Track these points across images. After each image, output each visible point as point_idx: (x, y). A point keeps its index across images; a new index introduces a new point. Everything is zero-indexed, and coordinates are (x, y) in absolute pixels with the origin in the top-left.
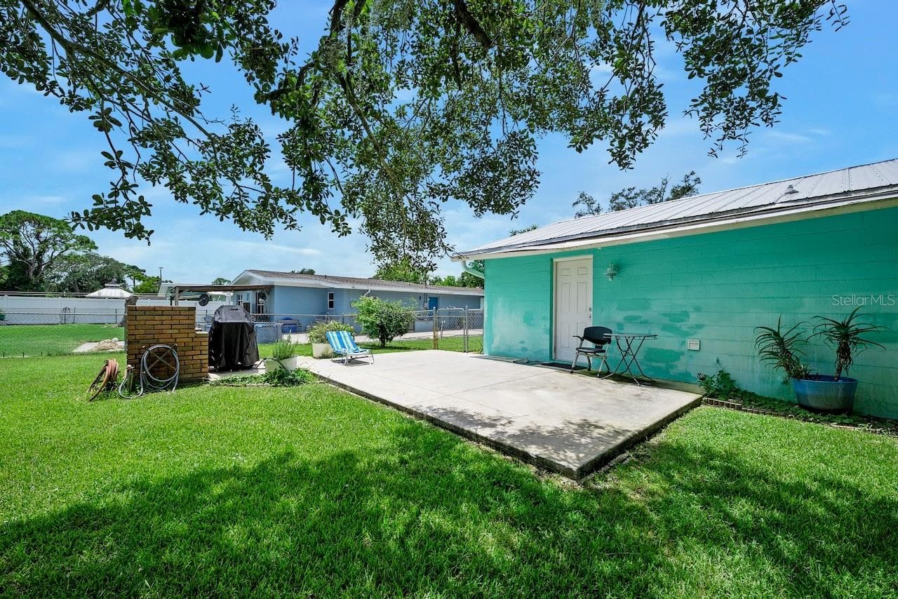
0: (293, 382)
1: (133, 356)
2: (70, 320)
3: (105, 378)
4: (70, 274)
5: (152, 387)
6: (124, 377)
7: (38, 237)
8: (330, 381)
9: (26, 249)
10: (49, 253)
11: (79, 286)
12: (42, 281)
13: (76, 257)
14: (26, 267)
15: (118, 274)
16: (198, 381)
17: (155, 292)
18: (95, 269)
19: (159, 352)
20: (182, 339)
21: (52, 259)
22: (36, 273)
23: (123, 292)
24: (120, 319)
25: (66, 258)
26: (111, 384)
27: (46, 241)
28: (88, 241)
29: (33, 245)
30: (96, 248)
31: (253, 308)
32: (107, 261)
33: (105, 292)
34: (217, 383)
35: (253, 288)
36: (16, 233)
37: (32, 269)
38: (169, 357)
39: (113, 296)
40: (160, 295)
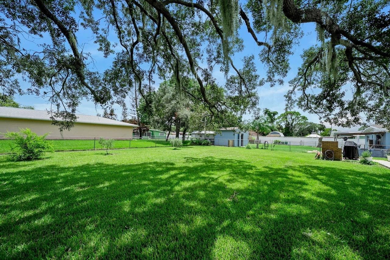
0: (368, 164)
1: (323, 152)
2: (302, 145)
3: (317, 156)
4: (299, 129)
5: (327, 159)
6: (321, 156)
7: (291, 118)
8: (384, 166)
9: (289, 123)
10: (294, 123)
11: (302, 134)
12: (293, 132)
13: (301, 123)
14: (289, 128)
15: (315, 128)
16: (339, 159)
17: (329, 135)
18: (307, 127)
19: (329, 152)
20: (335, 149)
21: (295, 125)
22: (291, 130)
23: (317, 135)
24: (317, 145)
25: (299, 124)
26: (319, 157)
27: (293, 119)
28: (305, 118)
29: (290, 121)
30: (308, 119)
31: (375, 142)
32: (311, 123)
33: (312, 135)
34: (344, 161)
35: (375, 133)
36: (286, 118)
37: (290, 128)
38: (331, 153)
39: (314, 137)
40: (331, 136)
